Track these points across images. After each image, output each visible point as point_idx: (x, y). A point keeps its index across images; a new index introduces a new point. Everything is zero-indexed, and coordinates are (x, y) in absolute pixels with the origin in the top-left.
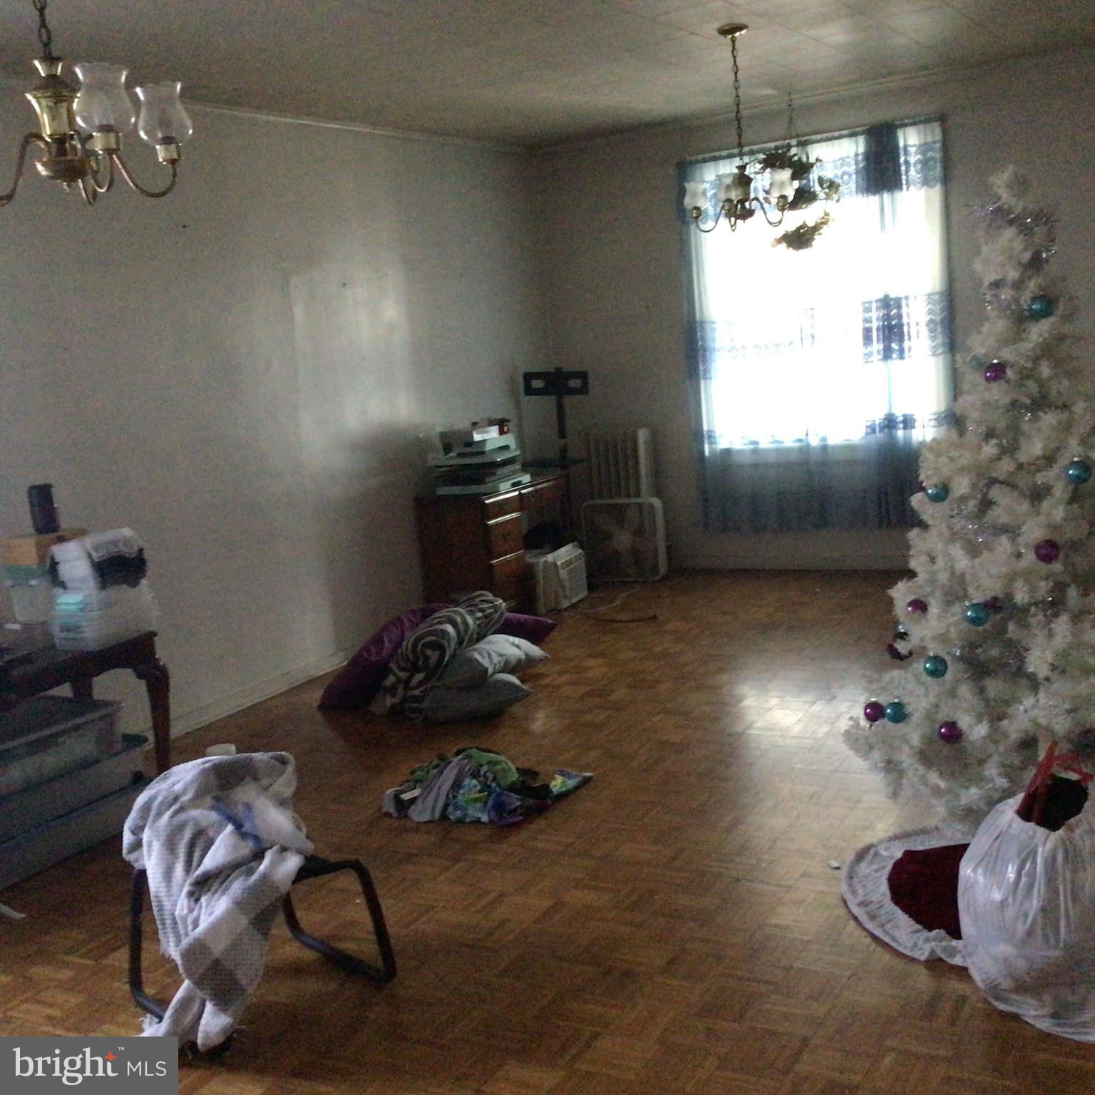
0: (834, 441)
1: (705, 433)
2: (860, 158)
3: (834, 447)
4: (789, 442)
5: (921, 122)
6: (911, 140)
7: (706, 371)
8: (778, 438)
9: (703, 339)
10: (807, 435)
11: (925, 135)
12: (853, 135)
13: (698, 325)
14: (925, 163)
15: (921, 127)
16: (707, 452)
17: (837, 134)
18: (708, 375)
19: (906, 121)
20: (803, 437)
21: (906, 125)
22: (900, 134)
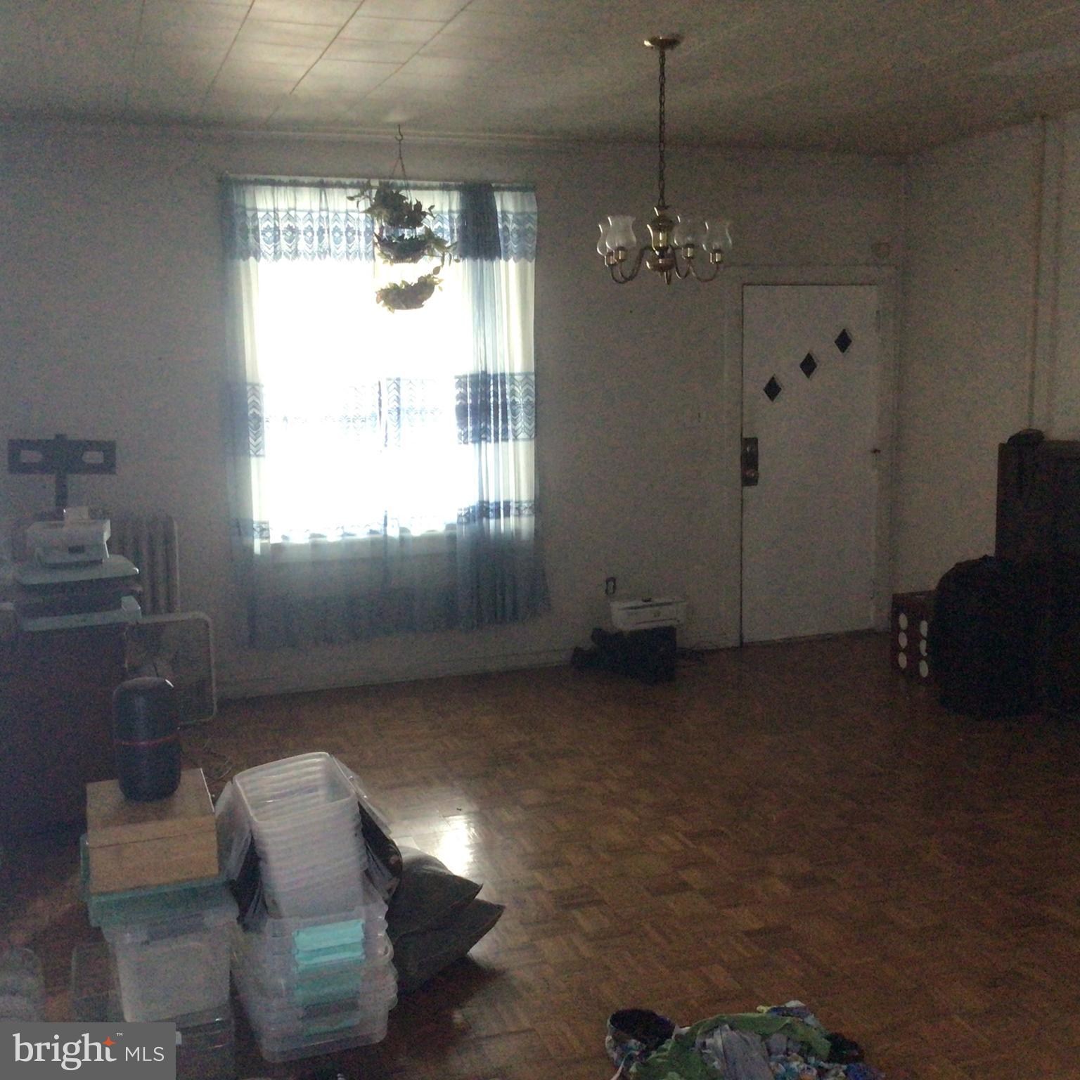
0: (417, 531)
1: (255, 525)
2: (456, 216)
3: (415, 539)
4: (362, 534)
5: (518, 189)
6: (506, 204)
7: (259, 446)
8: (348, 530)
9: (256, 406)
10: (385, 525)
11: (523, 204)
12: (445, 188)
13: (248, 388)
14: (522, 234)
15: (519, 193)
16: (257, 549)
17: (426, 183)
18: (261, 452)
19: (502, 185)
20: (378, 527)
21: (503, 189)
22: (497, 196)
